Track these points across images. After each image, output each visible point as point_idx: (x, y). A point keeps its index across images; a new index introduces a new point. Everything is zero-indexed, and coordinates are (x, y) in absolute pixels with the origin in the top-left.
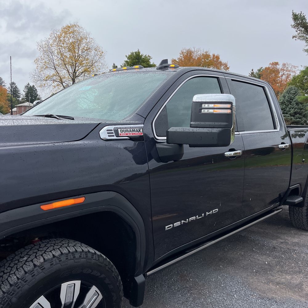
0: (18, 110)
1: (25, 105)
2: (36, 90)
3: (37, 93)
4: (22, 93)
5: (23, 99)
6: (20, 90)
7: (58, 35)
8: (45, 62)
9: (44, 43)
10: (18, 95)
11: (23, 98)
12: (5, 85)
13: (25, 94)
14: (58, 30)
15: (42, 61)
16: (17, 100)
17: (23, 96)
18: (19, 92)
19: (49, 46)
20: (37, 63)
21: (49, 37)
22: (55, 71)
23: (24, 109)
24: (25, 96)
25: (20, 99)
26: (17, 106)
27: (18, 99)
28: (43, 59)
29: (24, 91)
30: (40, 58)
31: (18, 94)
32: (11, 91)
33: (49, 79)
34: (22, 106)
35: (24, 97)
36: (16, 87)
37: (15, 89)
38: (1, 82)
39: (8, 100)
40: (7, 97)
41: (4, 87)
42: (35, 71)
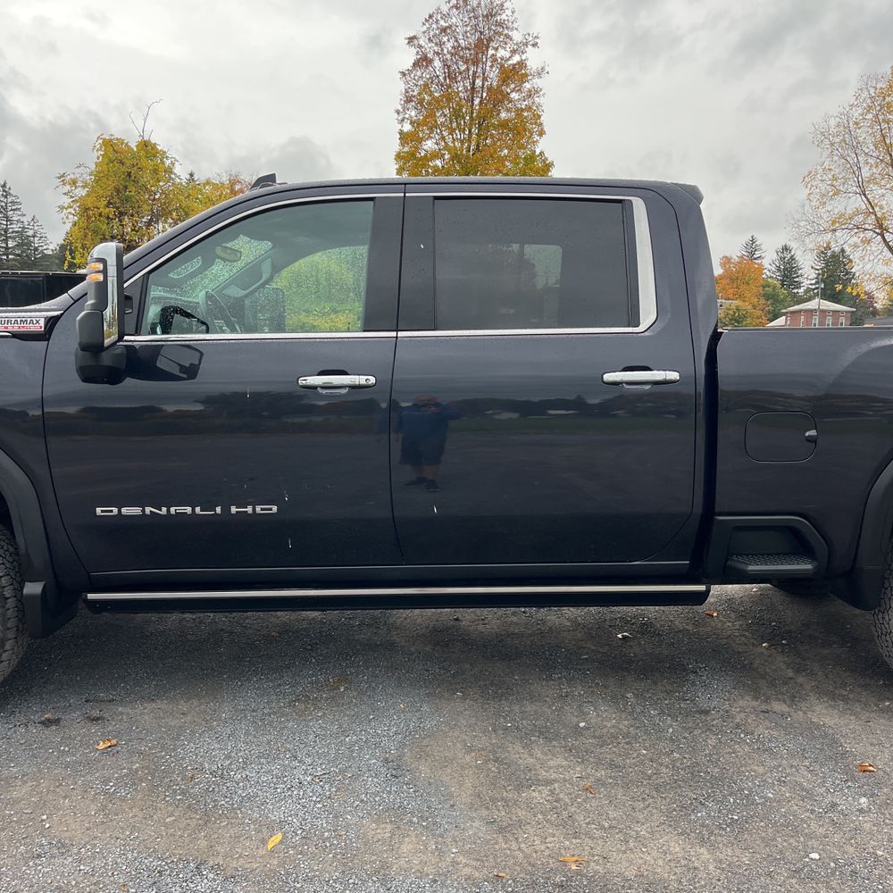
0: (789, 322)
1: (810, 307)
2: (851, 261)
3: (853, 270)
4: (809, 272)
5: (808, 290)
6: (802, 266)
7: (881, 88)
8: (835, 178)
9: (833, 122)
10: (797, 279)
11: (808, 288)
12: (763, 255)
13: (815, 276)
14: (880, 76)
15: (824, 177)
16: (790, 293)
17: (809, 282)
18: (800, 271)
19: (849, 128)
20: (809, 186)
21: (853, 100)
22: (864, 199)
23: (806, 318)
24: (814, 282)
25: (801, 290)
26: (788, 312)
27: (795, 291)
28: (830, 170)
29: (812, 267)
30: (819, 167)
31: (798, 277)
32: (779, 270)
33: (843, 227)
34: (800, 311)
35: (811, 284)
36: (792, 258)
37: (789, 264)
38: (752, 248)
39: (764, 296)
40: (764, 287)
41: (759, 262)
42: (803, 206)
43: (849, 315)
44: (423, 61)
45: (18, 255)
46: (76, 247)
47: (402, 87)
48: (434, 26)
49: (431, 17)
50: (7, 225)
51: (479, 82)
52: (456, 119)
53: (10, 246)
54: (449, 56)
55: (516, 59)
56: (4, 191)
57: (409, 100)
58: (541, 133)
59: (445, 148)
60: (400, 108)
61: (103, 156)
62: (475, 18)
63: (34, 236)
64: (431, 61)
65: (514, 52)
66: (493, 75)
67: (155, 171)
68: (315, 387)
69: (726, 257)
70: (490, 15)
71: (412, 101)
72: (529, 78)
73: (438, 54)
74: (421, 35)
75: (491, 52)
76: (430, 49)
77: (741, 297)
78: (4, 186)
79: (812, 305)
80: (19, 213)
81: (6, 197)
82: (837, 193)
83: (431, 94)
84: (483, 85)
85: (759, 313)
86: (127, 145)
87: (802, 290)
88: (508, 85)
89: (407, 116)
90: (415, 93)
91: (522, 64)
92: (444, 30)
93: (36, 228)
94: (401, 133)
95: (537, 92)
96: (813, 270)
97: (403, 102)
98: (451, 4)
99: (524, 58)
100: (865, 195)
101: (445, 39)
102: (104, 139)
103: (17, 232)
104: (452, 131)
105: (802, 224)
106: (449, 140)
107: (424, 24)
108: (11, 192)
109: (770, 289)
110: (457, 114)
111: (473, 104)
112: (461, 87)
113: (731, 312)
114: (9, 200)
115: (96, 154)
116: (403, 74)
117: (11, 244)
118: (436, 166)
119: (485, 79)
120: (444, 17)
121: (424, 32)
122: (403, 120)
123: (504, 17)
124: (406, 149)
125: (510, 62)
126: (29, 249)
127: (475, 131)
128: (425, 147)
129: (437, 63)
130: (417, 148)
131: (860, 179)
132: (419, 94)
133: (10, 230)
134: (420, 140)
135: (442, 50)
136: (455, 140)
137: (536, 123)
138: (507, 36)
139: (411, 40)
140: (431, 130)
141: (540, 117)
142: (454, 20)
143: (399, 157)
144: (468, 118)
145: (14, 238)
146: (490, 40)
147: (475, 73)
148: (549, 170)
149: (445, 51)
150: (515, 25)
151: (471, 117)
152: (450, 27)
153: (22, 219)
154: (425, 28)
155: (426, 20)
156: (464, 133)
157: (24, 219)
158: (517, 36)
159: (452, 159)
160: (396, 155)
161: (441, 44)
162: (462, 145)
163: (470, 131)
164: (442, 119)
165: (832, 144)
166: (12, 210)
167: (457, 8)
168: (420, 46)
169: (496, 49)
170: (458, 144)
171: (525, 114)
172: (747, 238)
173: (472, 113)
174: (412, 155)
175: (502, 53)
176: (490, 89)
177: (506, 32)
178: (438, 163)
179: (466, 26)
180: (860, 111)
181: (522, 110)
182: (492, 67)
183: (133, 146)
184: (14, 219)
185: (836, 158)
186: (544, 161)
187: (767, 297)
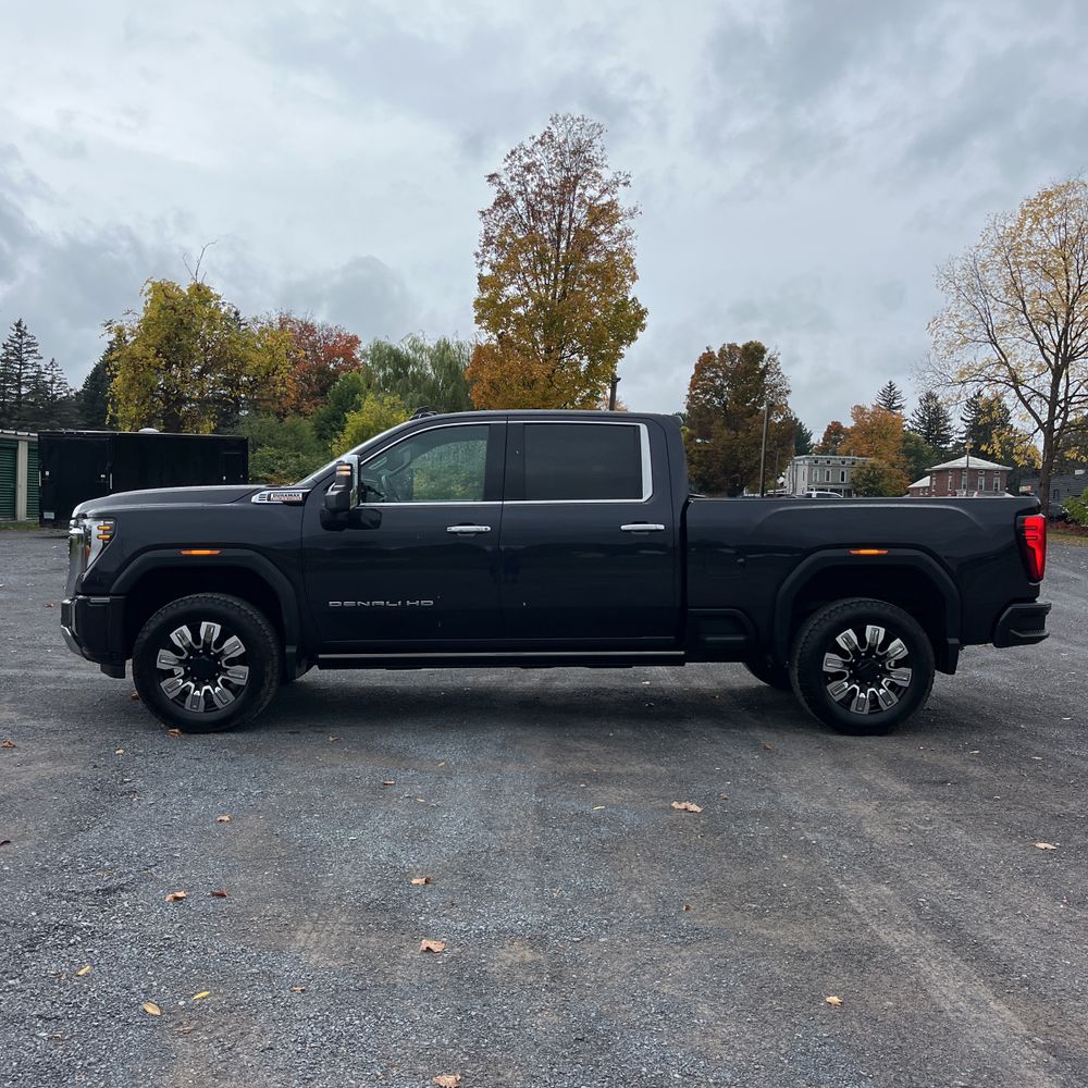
0: (934, 483)
1: (958, 465)
3: (1010, 422)
4: (958, 423)
5: (957, 445)
6: (951, 417)
7: (1011, 228)
9: (957, 265)
10: (945, 433)
11: (958, 442)
12: (903, 404)
13: (965, 429)
14: (1009, 214)
15: (951, 324)
16: (936, 450)
17: (958, 436)
18: (948, 423)
19: (976, 271)
20: (935, 333)
21: (979, 241)
23: (954, 478)
24: (964, 435)
26: (932, 472)
27: (943, 446)
28: (957, 316)
29: (962, 419)
30: (944, 313)
31: (946, 429)
33: (973, 379)
34: (947, 470)
35: (961, 438)
36: (938, 408)
37: (934, 414)
38: (890, 397)
39: (905, 452)
40: (905, 442)
41: (899, 411)
42: (929, 356)
43: (1005, 475)
44: (504, 200)
45: (32, 404)
46: (119, 400)
47: (481, 227)
48: (517, 163)
49: (513, 153)
50: (20, 369)
51: (565, 223)
52: (541, 263)
53: (23, 393)
54: (533, 196)
55: (606, 199)
56: (18, 330)
57: (489, 241)
58: (634, 278)
59: (528, 295)
60: (479, 250)
61: (152, 301)
62: (562, 154)
63: (52, 382)
64: (513, 201)
65: (603, 191)
66: (581, 215)
67: (211, 318)
68: (455, 533)
69: (859, 407)
70: (576, 152)
71: (493, 243)
72: (620, 218)
73: (521, 194)
74: (502, 173)
75: (578, 191)
76: (513, 188)
77: (877, 454)
78: (19, 325)
79: (961, 463)
80: (35, 355)
81: (20, 337)
82: (966, 341)
83: (512, 235)
84: (570, 226)
85: (900, 472)
86: (178, 289)
87: (950, 445)
88: (597, 226)
89: (487, 259)
90: (496, 234)
91: (612, 204)
92: (528, 168)
93: (55, 373)
94: (480, 277)
95: (629, 234)
96: (963, 422)
97: (482, 244)
98: (536, 140)
99: (614, 197)
100: (995, 344)
101: (529, 177)
102: (154, 283)
103: (31, 377)
104: (536, 278)
105: (928, 375)
106: (533, 285)
107: (506, 161)
108: (27, 331)
109: (912, 444)
110: (542, 257)
111: (558, 248)
112: (545, 229)
113: (865, 471)
114: (25, 341)
115: (144, 299)
116: (483, 214)
117: (24, 390)
118: (519, 314)
119: (572, 221)
120: (527, 153)
121: (506, 169)
122: (482, 264)
123: (593, 154)
124: (486, 295)
125: (598, 203)
126: (45, 396)
127: (561, 276)
128: (507, 293)
129: (520, 204)
130: (497, 294)
131: (990, 326)
132: (501, 236)
133: (25, 375)
134: (502, 286)
135: (526, 190)
136: (539, 286)
137: (628, 267)
138: (597, 175)
139: (492, 177)
140: (513, 274)
141: (632, 261)
142: (538, 156)
143: (478, 304)
144: (553, 263)
145: (27, 384)
146: (578, 177)
147: (561, 213)
148: (642, 318)
149: (529, 190)
150: (605, 162)
151: (557, 261)
152: (534, 164)
153: (39, 362)
154: (506, 165)
155: (509, 157)
156: (550, 279)
157: (40, 362)
158: (607, 175)
159: (536, 307)
160: (475, 302)
161: (524, 184)
162: (548, 290)
163: (556, 277)
164: (525, 264)
165: (958, 289)
166: (26, 352)
167: (542, 144)
168: (500, 184)
169: (584, 188)
170: (543, 291)
171: (617, 258)
172: (885, 384)
173: (558, 258)
174: (492, 302)
175: (590, 192)
176: (577, 230)
177: (595, 169)
178: (521, 310)
179: (552, 163)
180: (988, 252)
181: (613, 253)
182: (579, 206)
183: (185, 289)
184: (29, 362)
185: (962, 304)
186: (637, 308)
187: (908, 453)
